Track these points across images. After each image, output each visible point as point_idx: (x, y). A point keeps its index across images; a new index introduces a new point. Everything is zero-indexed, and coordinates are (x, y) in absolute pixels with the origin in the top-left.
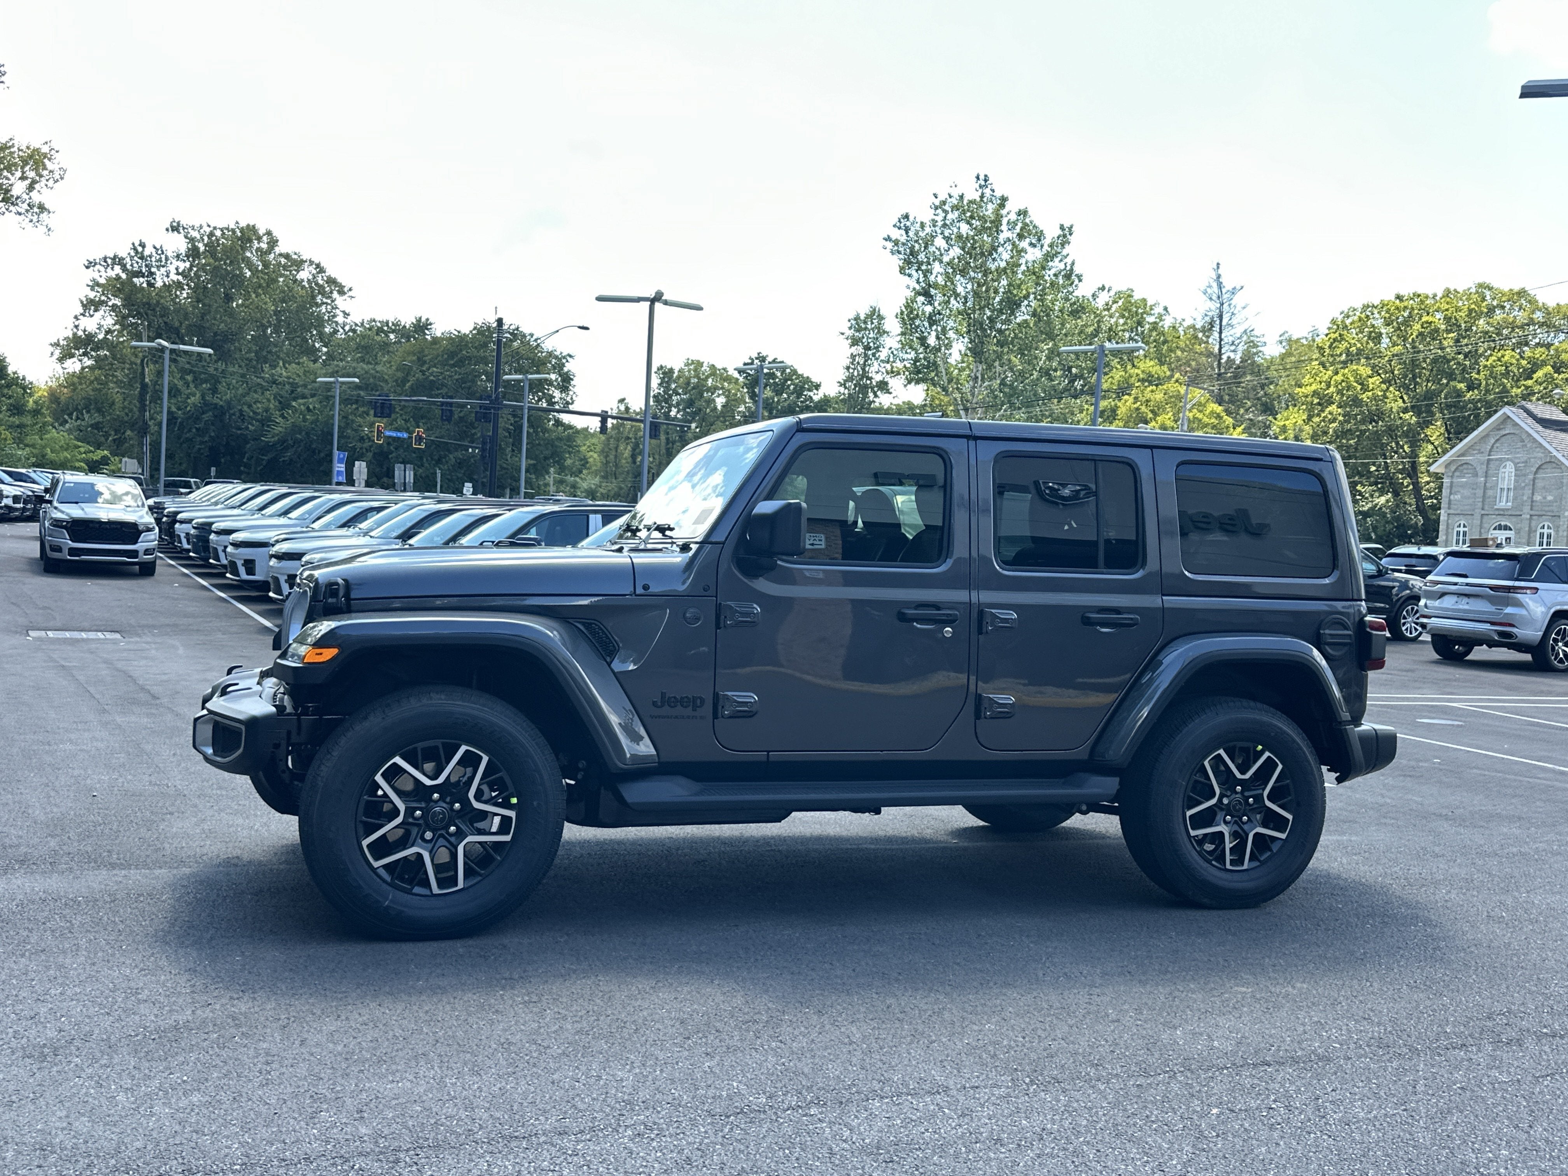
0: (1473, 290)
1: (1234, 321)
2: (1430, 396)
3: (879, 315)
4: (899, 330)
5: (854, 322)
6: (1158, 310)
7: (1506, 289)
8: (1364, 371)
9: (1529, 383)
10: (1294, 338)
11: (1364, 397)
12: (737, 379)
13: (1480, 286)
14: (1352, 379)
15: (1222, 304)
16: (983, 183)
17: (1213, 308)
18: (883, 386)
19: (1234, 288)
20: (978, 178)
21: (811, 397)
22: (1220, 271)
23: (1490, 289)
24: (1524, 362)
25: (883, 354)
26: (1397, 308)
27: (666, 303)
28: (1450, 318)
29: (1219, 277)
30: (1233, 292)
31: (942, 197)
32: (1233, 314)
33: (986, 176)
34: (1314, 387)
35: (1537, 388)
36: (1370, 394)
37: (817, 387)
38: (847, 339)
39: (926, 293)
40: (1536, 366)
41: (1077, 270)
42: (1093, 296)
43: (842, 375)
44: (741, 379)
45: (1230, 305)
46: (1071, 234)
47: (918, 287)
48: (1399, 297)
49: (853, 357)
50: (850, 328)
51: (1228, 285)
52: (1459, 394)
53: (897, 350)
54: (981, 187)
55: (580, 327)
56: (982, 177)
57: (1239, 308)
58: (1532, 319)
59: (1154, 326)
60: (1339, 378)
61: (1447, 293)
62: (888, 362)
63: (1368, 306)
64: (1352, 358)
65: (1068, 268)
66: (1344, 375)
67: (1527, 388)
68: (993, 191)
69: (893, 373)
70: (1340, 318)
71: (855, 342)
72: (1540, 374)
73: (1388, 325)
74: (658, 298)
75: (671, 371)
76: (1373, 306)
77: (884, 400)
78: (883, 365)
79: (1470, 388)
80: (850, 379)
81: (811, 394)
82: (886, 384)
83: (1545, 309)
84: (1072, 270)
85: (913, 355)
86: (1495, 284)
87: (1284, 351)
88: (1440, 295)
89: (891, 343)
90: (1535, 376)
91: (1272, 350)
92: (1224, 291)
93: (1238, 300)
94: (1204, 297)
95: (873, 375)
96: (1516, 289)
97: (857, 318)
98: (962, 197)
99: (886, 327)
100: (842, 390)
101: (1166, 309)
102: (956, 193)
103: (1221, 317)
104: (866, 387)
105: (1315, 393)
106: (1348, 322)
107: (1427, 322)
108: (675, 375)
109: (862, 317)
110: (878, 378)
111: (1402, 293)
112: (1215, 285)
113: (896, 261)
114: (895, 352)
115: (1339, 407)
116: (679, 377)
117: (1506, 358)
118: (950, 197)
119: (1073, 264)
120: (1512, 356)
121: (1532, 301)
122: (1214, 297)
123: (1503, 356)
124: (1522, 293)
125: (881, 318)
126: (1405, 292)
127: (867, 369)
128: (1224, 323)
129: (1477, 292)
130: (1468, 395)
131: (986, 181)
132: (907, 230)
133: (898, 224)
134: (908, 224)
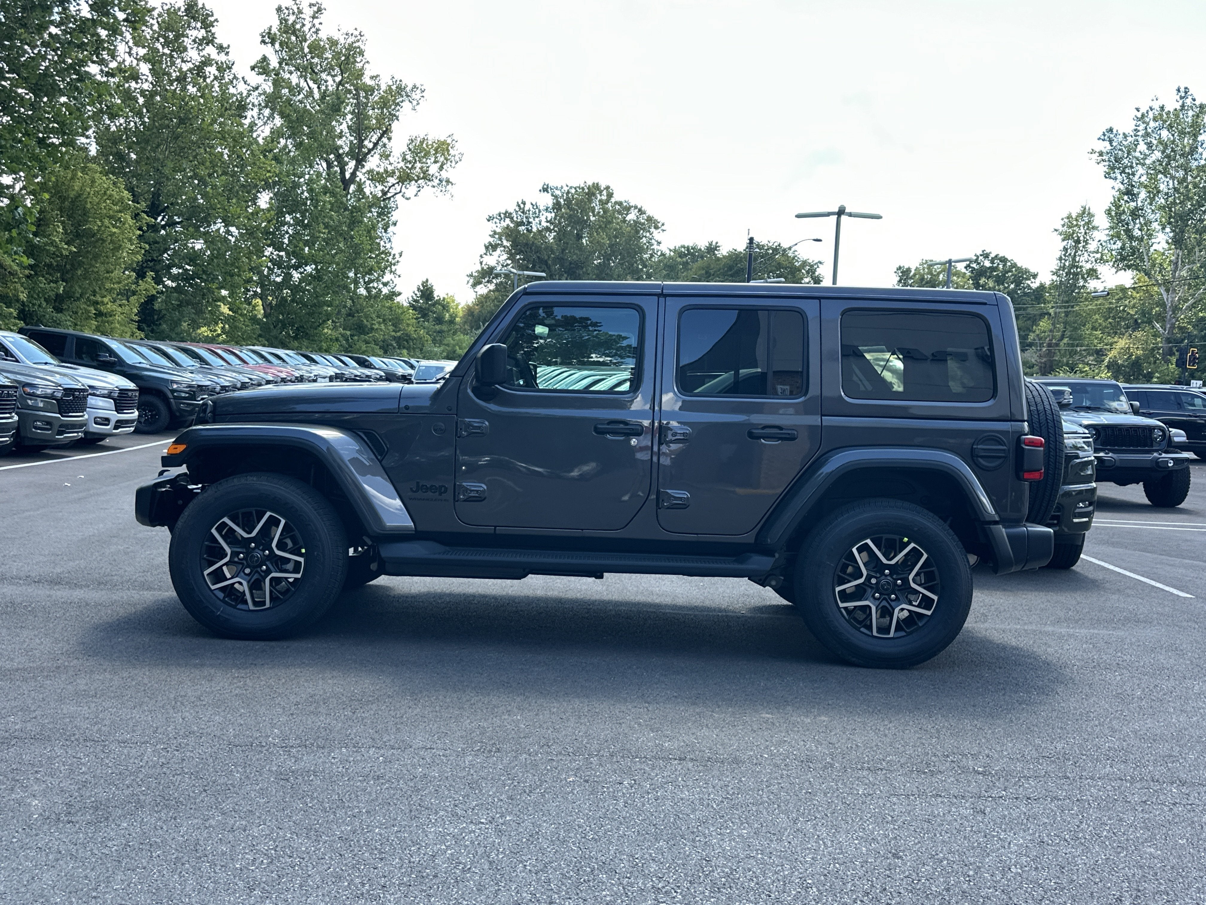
3: (1089, 213)
4: (1108, 225)
5: (1066, 220)
12: (965, 274)
16: (1183, 95)
18: (1093, 273)
20: (1178, 90)
21: (1029, 286)
25: (1092, 246)
27: (850, 215)
31: (1143, 110)
33: (1186, 88)
37: (1035, 276)
38: (1061, 234)
39: (1128, 192)
43: (1054, 265)
44: (968, 274)
47: (1122, 187)
49: (1065, 249)
50: (1063, 226)
53: (1106, 242)
54: (1181, 98)
55: (815, 240)
56: (1182, 90)
62: (1097, 252)
68: (1194, 100)
69: (1102, 260)
71: (1067, 237)
74: (841, 212)
75: (909, 270)
77: (1093, 284)
78: (1092, 255)
80: (1063, 268)
81: (1029, 282)
82: (1095, 271)
85: (1119, 244)
89: (1101, 235)
95: (1084, 264)
97: (1069, 217)
98: (1162, 108)
99: (1095, 223)
100: (1055, 278)
102: (1156, 106)
104: (1077, 274)
108: (912, 274)
109: (1074, 216)
110: (1088, 266)
113: (1102, 168)
114: (1104, 244)
116: (915, 275)
118: (1151, 109)
125: (1091, 215)
127: (1077, 259)
131: (1186, 93)
132: (1111, 141)
133: (1102, 137)
134: (1112, 136)
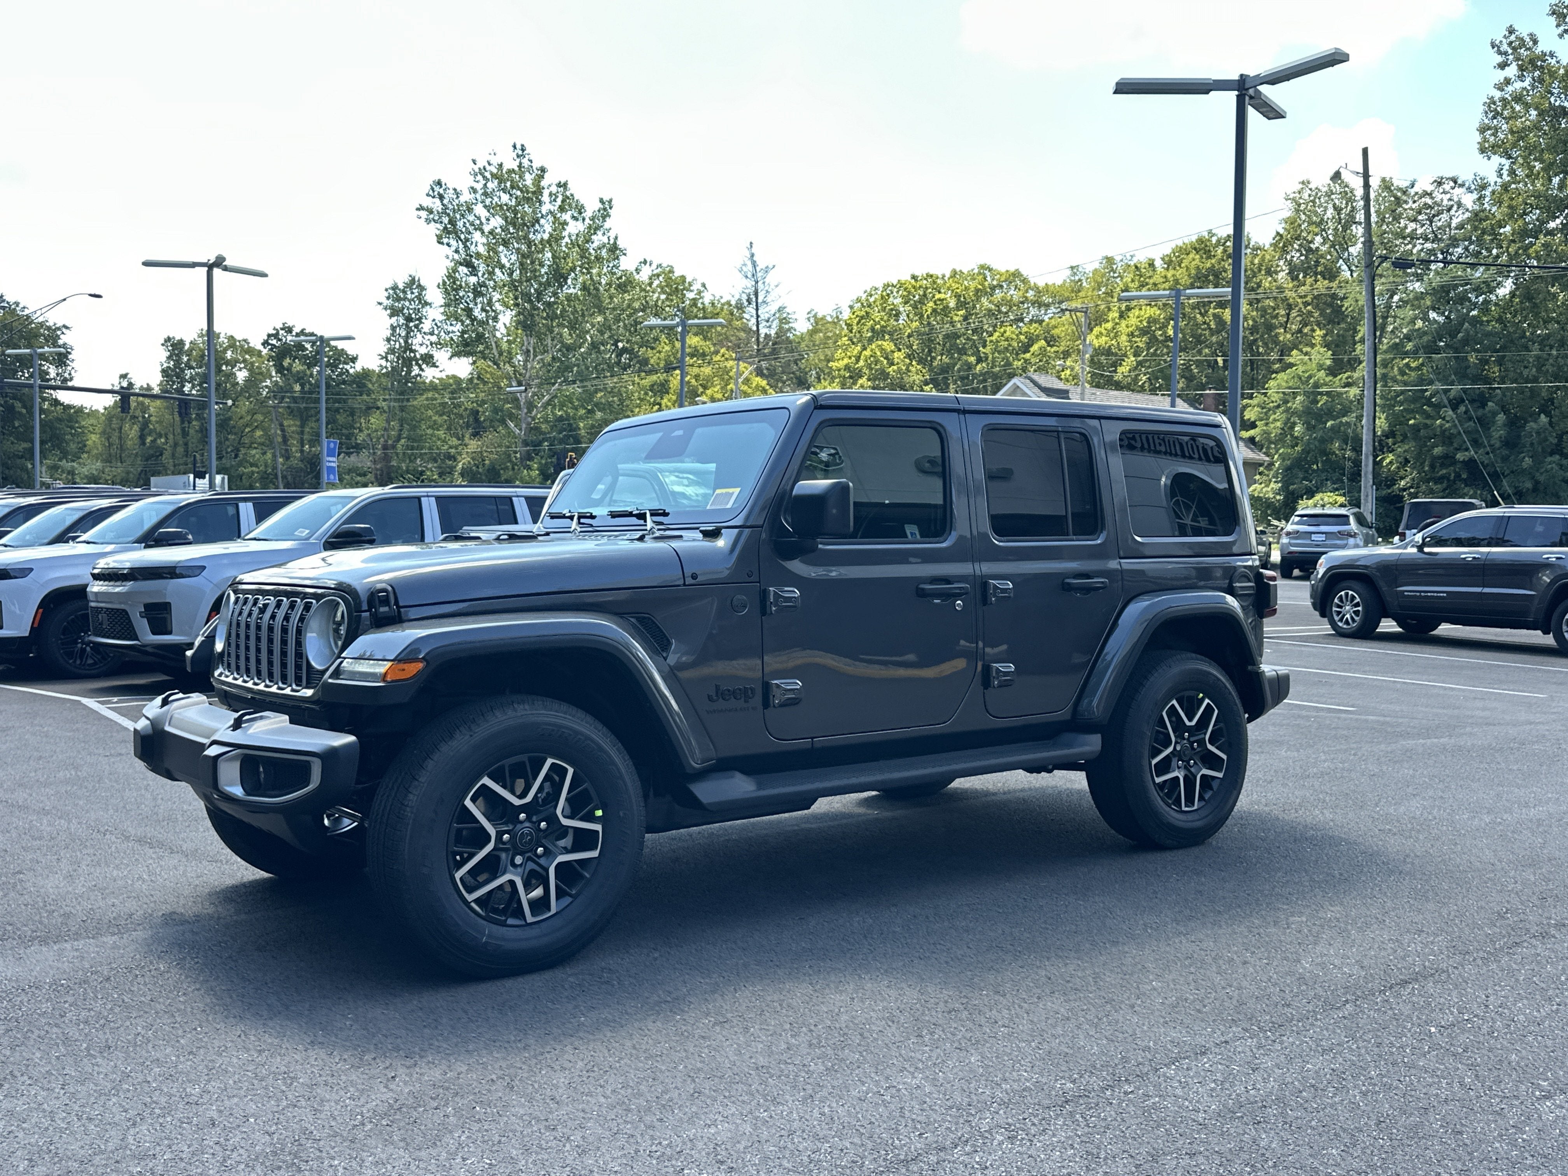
0: (976, 271)
1: (768, 299)
2: (945, 369)
3: (419, 286)
4: (442, 302)
5: (391, 292)
6: (696, 287)
7: (1003, 270)
8: (889, 346)
9: (1028, 356)
10: (820, 315)
11: (891, 370)
12: (260, 352)
13: (982, 267)
14: (879, 353)
15: (757, 282)
16: (520, 153)
17: (749, 286)
18: (428, 359)
19: (767, 267)
20: (515, 147)
21: (347, 371)
22: (753, 250)
23: (990, 270)
24: (1022, 337)
25: (426, 326)
26: (914, 287)
28: (960, 296)
29: (752, 255)
30: (767, 270)
31: (481, 163)
32: (767, 292)
33: (523, 145)
34: (846, 361)
35: (1033, 360)
36: (895, 367)
37: (354, 359)
38: (386, 309)
39: (468, 264)
40: (1031, 341)
41: (621, 244)
42: (636, 270)
43: (383, 348)
44: (265, 351)
45: (764, 283)
46: (611, 208)
47: (456, 257)
48: (914, 277)
49: (393, 328)
50: (388, 298)
51: (761, 265)
52: (970, 367)
53: (441, 322)
54: (518, 156)
56: (519, 147)
57: (772, 286)
58: (1026, 297)
59: (694, 302)
60: (867, 353)
61: (954, 273)
62: (432, 334)
63: (888, 285)
64: (878, 334)
65: (612, 242)
66: (872, 350)
67: (1026, 360)
68: (531, 161)
69: (439, 345)
70: (864, 297)
71: (395, 312)
72: (1035, 348)
73: (906, 303)
75: (181, 342)
76: (893, 285)
77: (429, 374)
78: (427, 337)
79: (979, 360)
80: (392, 351)
81: (348, 367)
82: (432, 357)
83: (1036, 288)
84: (615, 243)
85: (459, 327)
86: (994, 266)
87: (811, 328)
88: (948, 275)
89: (434, 314)
90: (1032, 349)
91: (802, 326)
92: (758, 269)
93: (771, 278)
94: (740, 276)
95: (417, 347)
96: (1012, 270)
97: (395, 288)
98: (501, 165)
99: (428, 298)
100: (384, 363)
101: (704, 285)
102: (495, 161)
103: (756, 294)
104: (410, 360)
105: (847, 368)
106: (872, 300)
107: (940, 300)
108: (186, 347)
109: (401, 286)
110: (423, 350)
111: (916, 274)
112: (749, 263)
113: (434, 229)
114: (439, 324)
115: (869, 380)
116: (191, 350)
117: (1008, 334)
118: (489, 164)
119: (616, 238)
120: (1013, 332)
121: (1025, 281)
122: (750, 275)
123: (1005, 332)
124: (1017, 274)
125: (422, 288)
126: (919, 273)
127: (410, 341)
128: (760, 300)
129: (979, 273)
130: (979, 367)
131: (523, 150)
132: (441, 197)
133: (431, 193)
134: (441, 191)
